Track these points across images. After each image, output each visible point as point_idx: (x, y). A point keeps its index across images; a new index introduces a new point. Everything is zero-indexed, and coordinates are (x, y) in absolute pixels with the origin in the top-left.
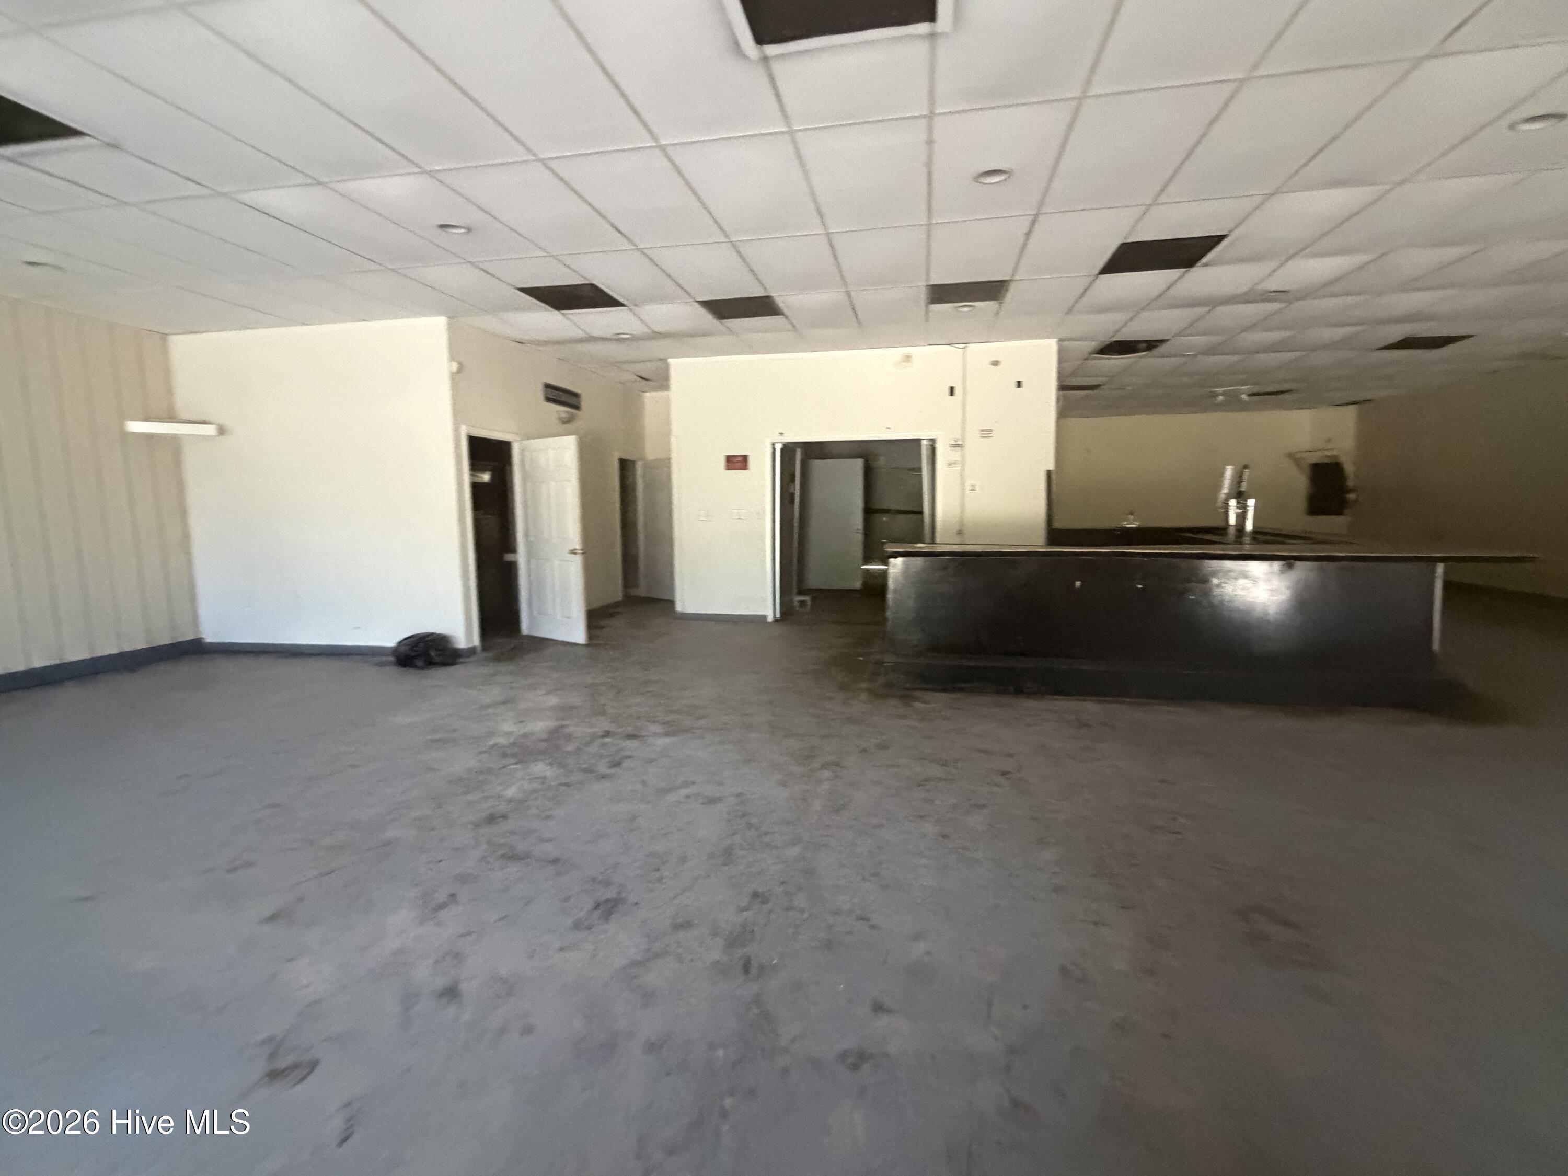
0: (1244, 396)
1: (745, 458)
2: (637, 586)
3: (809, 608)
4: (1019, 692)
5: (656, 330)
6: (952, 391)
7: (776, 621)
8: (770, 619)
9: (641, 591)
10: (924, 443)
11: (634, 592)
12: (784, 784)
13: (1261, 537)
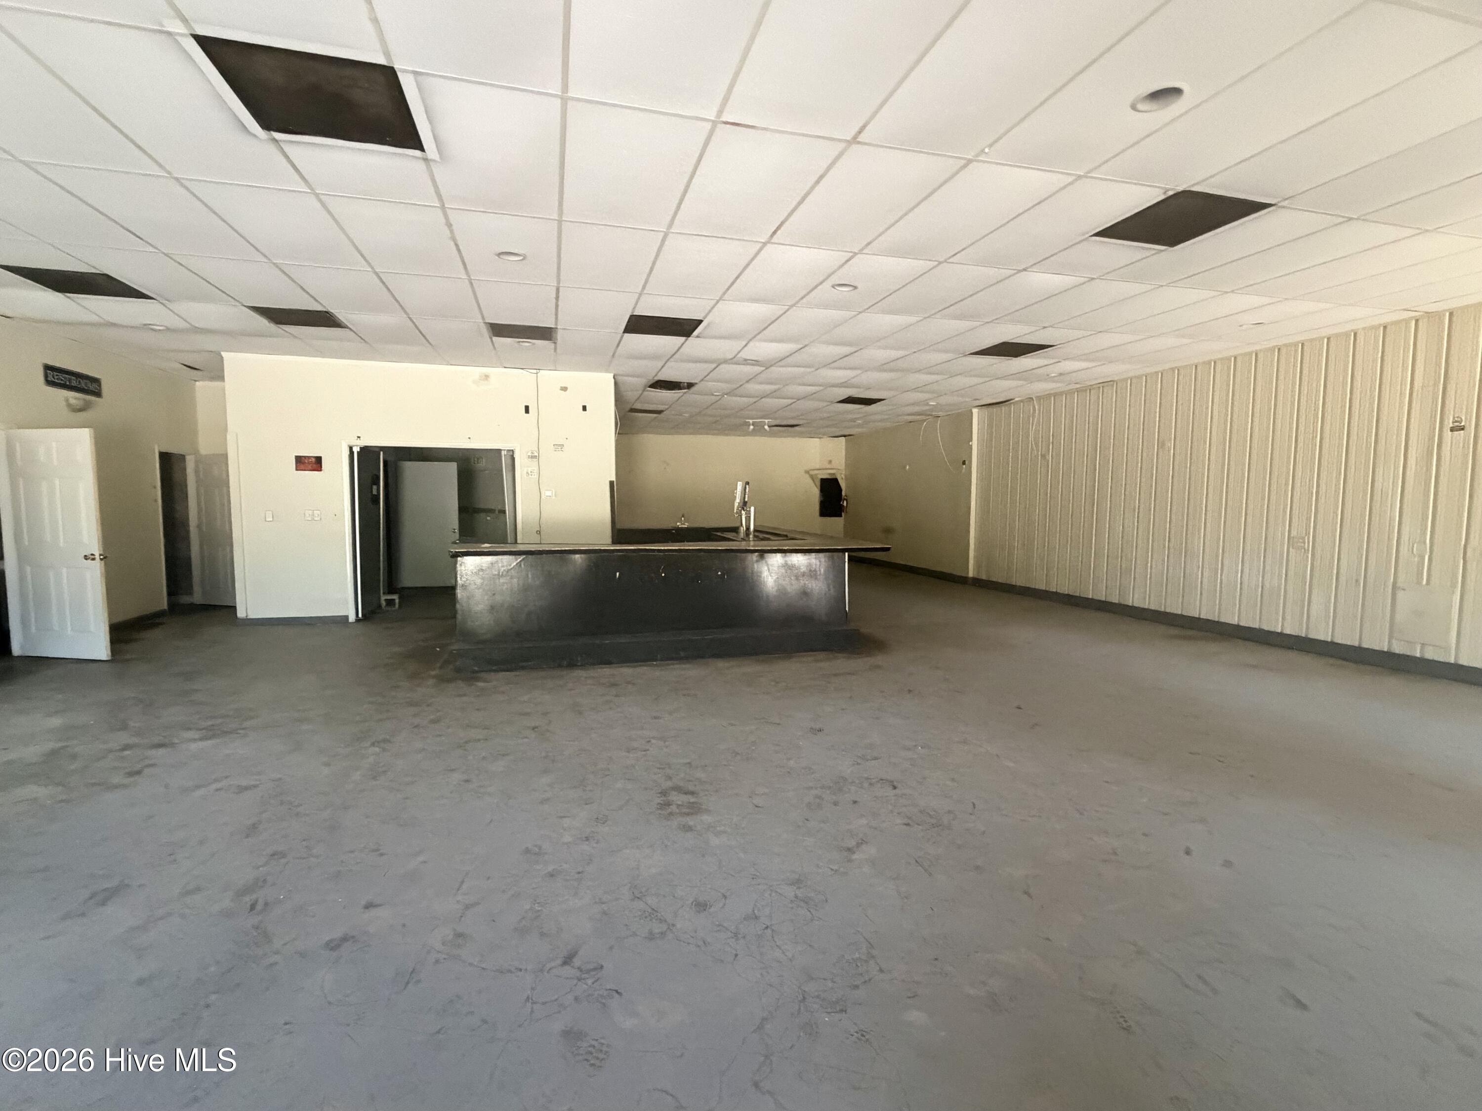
0: (766, 427)
1: (319, 460)
2: (190, 591)
3: (397, 606)
4: (572, 665)
5: (197, 325)
6: (527, 410)
7: (358, 620)
8: (352, 618)
9: (197, 597)
10: (503, 453)
11: (185, 599)
12: (327, 764)
13: (761, 536)
